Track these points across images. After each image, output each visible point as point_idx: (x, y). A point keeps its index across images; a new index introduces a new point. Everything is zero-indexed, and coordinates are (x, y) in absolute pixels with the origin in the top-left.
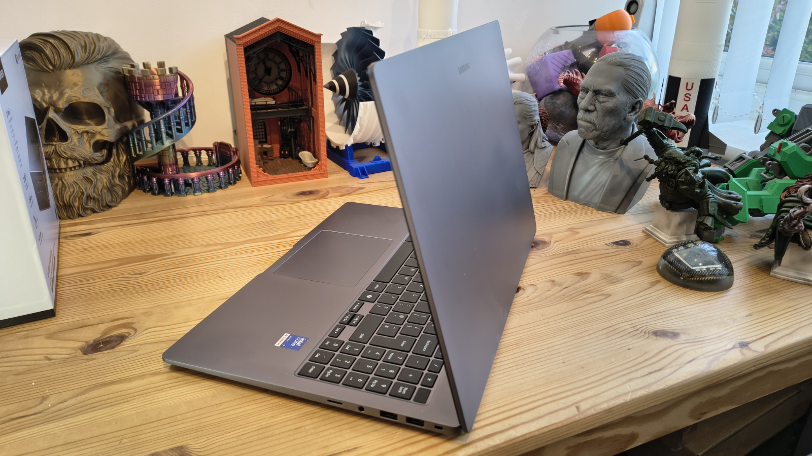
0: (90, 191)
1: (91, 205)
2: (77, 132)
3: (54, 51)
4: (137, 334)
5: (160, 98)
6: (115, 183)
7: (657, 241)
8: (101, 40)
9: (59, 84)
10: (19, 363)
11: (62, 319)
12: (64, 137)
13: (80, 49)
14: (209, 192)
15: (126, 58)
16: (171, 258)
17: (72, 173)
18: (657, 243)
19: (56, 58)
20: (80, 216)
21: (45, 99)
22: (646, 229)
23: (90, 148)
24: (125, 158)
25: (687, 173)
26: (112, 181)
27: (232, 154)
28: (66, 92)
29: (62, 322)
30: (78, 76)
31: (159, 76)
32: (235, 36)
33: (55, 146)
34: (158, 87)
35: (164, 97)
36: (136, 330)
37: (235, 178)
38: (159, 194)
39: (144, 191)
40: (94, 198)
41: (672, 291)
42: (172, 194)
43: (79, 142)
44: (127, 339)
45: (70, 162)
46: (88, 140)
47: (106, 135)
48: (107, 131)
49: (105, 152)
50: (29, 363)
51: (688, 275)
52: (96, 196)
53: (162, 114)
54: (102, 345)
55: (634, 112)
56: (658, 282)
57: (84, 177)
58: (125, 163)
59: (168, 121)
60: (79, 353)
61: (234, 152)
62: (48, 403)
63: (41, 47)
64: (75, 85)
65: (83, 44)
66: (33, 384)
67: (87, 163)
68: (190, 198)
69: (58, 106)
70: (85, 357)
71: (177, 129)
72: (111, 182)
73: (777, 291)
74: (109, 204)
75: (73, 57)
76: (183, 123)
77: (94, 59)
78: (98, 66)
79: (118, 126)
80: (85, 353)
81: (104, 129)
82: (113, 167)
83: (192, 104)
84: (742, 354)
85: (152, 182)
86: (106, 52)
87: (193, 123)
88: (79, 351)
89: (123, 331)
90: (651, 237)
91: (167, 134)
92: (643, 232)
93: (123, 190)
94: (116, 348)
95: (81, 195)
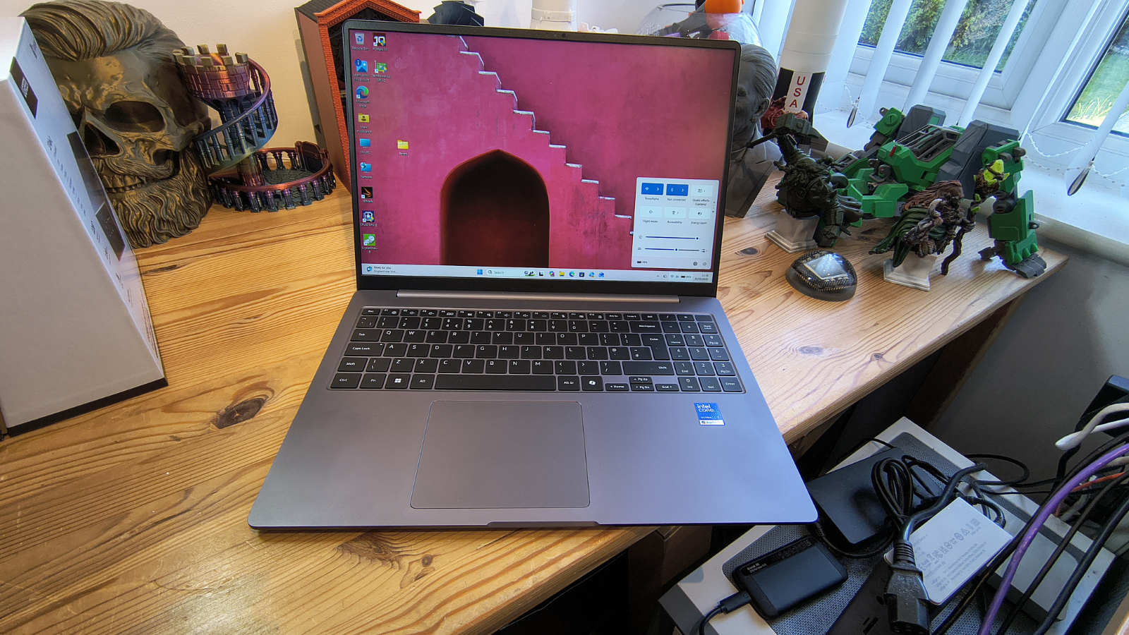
0: (162, 214)
1: (165, 228)
2: (130, 141)
3: (72, 29)
4: (275, 396)
5: (230, 95)
6: (190, 200)
7: (780, 247)
8: (137, 15)
9: (91, 78)
10: (139, 448)
11: (176, 385)
12: (112, 147)
13: (111, 28)
14: (303, 205)
15: (172, 39)
16: (285, 294)
17: (133, 192)
18: (780, 250)
19: (78, 40)
20: (154, 243)
21: (75, 98)
22: (768, 235)
23: (150, 160)
24: (196, 169)
25: (819, 183)
26: (186, 198)
27: (322, 157)
28: (104, 89)
29: (177, 388)
30: (115, 66)
31: (226, 66)
32: (316, 14)
33: (104, 159)
34: (227, 81)
35: (236, 94)
36: (273, 391)
37: (330, 186)
38: (244, 210)
39: (225, 206)
40: (168, 221)
41: (805, 303)
42: (260, 209)
43: (135, 153)
44: (265, 404)
45: (128, 178)
46: (145, 150)
47: (169, 143)
48: (168, 138)
49: (170, 163)
50: (153, 446)
51: (819, 286)
52: (170, 219)
53: (237, 115)
54: (237, 415)
55: (760, 112)
56: (791, 293)
57: (149, 197)
58: (197, 175)
59: (245, 124)
60: (213, 427)
61: (323, 154)
62: (193, 497)
63: (55, 27)
64: (114, 78)
65: (113, 21)
66: (168, 473)
67: (151, 179)
68: (282, 213)
69: (95, 108)
70: (222, 431)
71: (258, 132)
72: (184, 199)
73: (894, 298)
74: (187, 226)
75: (103, 40)
76: (264, 126)
77: (133, 42)
78: (139, 52)
79: (182, 132)
80: (220, 426)
81: (163, 136)
82: (183, 181)
83: (271, 101)
84: (880, 366)
85: (234, 197)
86: (147, 32)
87: (276, 124)
88: (211, 424)
89: (257, 394)
90: (773, 242)
91: (247, 139)
92: (765, 237)
93: (201, 208)
94: (256, 416)
95: (151, 219)
